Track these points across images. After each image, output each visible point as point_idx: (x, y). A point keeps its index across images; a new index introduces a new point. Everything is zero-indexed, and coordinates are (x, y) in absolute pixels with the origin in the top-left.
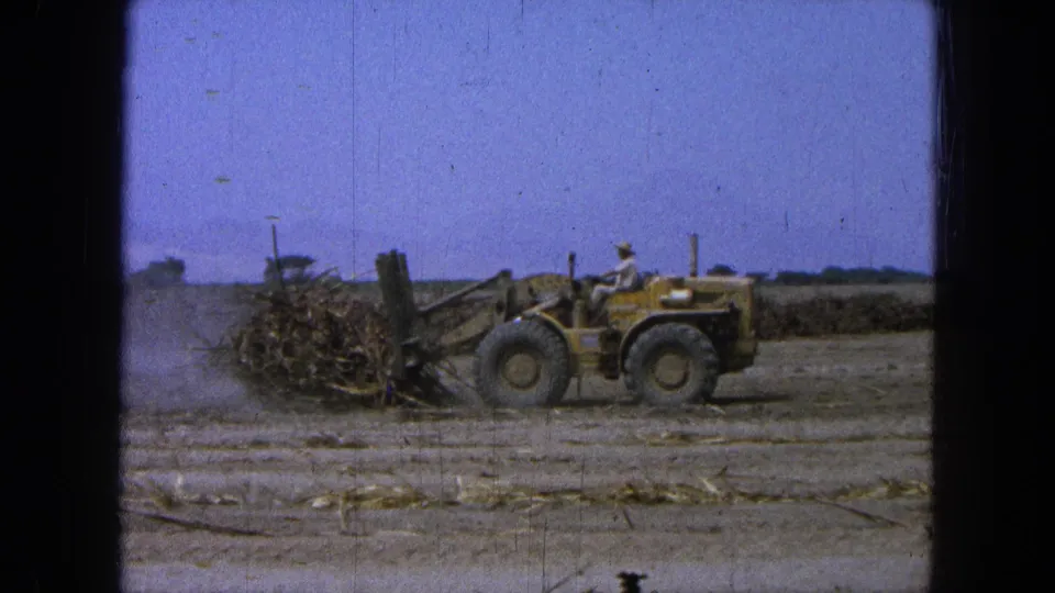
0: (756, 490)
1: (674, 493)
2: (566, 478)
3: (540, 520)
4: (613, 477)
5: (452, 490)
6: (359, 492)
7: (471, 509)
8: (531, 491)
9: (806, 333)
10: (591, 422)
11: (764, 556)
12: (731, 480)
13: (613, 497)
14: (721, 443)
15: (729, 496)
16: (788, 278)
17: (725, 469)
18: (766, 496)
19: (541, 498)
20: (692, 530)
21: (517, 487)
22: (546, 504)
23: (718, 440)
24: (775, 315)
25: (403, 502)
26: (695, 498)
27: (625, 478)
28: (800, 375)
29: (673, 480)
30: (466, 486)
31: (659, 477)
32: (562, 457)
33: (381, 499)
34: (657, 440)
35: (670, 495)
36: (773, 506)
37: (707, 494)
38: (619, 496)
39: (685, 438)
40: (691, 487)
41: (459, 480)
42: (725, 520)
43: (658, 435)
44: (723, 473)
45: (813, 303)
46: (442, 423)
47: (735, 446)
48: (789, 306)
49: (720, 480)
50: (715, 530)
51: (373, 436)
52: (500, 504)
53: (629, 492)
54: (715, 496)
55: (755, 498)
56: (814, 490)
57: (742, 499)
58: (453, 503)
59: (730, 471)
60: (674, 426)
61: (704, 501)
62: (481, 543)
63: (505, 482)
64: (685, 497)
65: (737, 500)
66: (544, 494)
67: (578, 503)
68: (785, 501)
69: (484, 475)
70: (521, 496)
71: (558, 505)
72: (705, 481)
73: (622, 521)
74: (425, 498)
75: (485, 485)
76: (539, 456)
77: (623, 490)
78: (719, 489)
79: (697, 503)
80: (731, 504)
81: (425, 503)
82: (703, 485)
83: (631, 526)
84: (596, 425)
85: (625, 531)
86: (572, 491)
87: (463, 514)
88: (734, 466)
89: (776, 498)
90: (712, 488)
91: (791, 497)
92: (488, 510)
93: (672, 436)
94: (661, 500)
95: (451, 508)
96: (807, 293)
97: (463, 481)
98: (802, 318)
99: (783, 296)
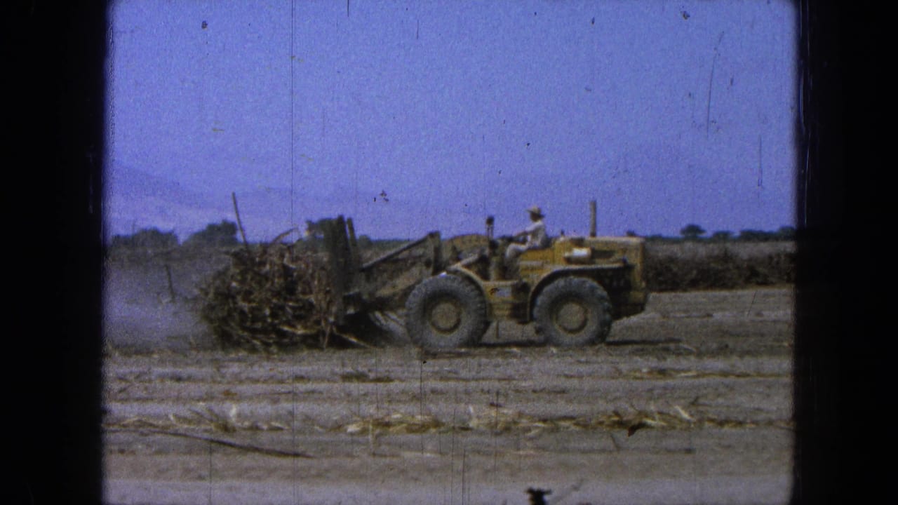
0: (723, 417)
1: (654, 419)
2: (561, 407)
3: (540, 442)
4: (602, 405)
5: (466, 417)
6: (387, 420)
7: (482, 433)
8: (533, 418)
9: (765, 283)
10: (583, 359)
11: (730, 474)
12: (701, 408)
13: (601, 423)
14: (694, 377)
15: (701, 421)
16: (750, 236)
17: (697, 398)
18: (731, 422)
19: (541, 424)
20: (669, 451)
21: (521, 415)
22: (544, 429)
23: (690, 374)
24: (738, 268)
25: (423, 428)
26: (672, 423)
27: (611, 408)
28: (760, 319)
29: (652, 407)
30: (477, 413)
31: (641, 405)
32: (558, 389)
33: (404, 425)
34: (638, 374)
35: (649, 421)
36: (738, 430)
37: (682, 420)
38: (607, 423)
39: (663, 372)
40: (669, 414)
41: (471, 409)
42: (697, 442)
43: (640, 371)
44: (695, 403)
45: (770, 257)
46: (457, 361)
47: (704, 381)
48: (750, 260)
49: (693, 409)
50: (689, 451)
51: (397, 371)
52: (507, 429)
53: (616, 419)
54: (689, 422)
55: (721, 423)
56: (773, 417)
57: (711, 424)
58: (467, 429)
59: (702, 401)
60: (653, 362)
61: (678, 427)
62: (490, 462)
63: (509, 411)
64: (663, 424)
65: (707, 424)
66: (545, 421)
67: (573, 428)
68: (748, 426)
69: (492, 405)
70: (524, 422)
71: (556, 430)
72: (679, 408)
73: (609, 443)
74: (443, 424)
75: (493, 412)
76: (538, 388)
77: (610, 416)
78: (691, 415)
79: (674, 428)
80: (701, 429)
81: (442, 429)
82: (678, 412)
83: (619, 448)
84: (587, 362)
85: (611, 452)
86: (565, 418)
87: (475, 438)
88: (705, 396)
89: (740, 423)
90: (685, 415)
91: (753, 422)
92: (497, 434)
93: (650, 372)
94: (642, 426)
95: (464, 432)
96: (766, 248)
97: (474, 408)
98: (761, 270)
99: (745, 251)
